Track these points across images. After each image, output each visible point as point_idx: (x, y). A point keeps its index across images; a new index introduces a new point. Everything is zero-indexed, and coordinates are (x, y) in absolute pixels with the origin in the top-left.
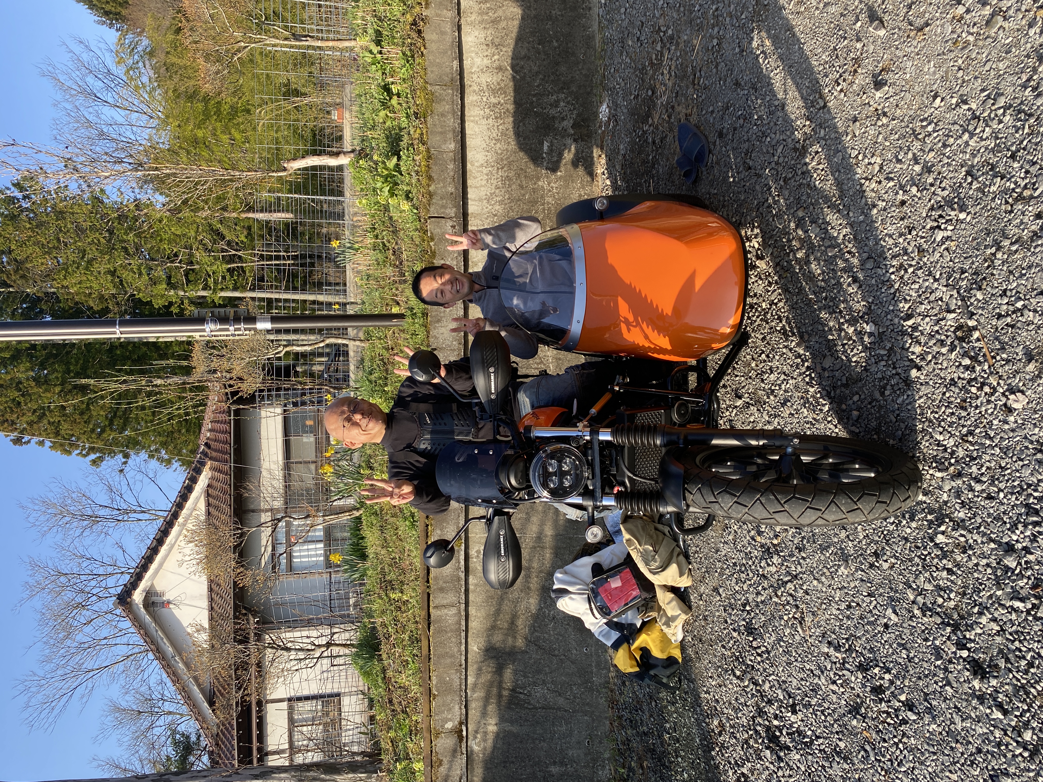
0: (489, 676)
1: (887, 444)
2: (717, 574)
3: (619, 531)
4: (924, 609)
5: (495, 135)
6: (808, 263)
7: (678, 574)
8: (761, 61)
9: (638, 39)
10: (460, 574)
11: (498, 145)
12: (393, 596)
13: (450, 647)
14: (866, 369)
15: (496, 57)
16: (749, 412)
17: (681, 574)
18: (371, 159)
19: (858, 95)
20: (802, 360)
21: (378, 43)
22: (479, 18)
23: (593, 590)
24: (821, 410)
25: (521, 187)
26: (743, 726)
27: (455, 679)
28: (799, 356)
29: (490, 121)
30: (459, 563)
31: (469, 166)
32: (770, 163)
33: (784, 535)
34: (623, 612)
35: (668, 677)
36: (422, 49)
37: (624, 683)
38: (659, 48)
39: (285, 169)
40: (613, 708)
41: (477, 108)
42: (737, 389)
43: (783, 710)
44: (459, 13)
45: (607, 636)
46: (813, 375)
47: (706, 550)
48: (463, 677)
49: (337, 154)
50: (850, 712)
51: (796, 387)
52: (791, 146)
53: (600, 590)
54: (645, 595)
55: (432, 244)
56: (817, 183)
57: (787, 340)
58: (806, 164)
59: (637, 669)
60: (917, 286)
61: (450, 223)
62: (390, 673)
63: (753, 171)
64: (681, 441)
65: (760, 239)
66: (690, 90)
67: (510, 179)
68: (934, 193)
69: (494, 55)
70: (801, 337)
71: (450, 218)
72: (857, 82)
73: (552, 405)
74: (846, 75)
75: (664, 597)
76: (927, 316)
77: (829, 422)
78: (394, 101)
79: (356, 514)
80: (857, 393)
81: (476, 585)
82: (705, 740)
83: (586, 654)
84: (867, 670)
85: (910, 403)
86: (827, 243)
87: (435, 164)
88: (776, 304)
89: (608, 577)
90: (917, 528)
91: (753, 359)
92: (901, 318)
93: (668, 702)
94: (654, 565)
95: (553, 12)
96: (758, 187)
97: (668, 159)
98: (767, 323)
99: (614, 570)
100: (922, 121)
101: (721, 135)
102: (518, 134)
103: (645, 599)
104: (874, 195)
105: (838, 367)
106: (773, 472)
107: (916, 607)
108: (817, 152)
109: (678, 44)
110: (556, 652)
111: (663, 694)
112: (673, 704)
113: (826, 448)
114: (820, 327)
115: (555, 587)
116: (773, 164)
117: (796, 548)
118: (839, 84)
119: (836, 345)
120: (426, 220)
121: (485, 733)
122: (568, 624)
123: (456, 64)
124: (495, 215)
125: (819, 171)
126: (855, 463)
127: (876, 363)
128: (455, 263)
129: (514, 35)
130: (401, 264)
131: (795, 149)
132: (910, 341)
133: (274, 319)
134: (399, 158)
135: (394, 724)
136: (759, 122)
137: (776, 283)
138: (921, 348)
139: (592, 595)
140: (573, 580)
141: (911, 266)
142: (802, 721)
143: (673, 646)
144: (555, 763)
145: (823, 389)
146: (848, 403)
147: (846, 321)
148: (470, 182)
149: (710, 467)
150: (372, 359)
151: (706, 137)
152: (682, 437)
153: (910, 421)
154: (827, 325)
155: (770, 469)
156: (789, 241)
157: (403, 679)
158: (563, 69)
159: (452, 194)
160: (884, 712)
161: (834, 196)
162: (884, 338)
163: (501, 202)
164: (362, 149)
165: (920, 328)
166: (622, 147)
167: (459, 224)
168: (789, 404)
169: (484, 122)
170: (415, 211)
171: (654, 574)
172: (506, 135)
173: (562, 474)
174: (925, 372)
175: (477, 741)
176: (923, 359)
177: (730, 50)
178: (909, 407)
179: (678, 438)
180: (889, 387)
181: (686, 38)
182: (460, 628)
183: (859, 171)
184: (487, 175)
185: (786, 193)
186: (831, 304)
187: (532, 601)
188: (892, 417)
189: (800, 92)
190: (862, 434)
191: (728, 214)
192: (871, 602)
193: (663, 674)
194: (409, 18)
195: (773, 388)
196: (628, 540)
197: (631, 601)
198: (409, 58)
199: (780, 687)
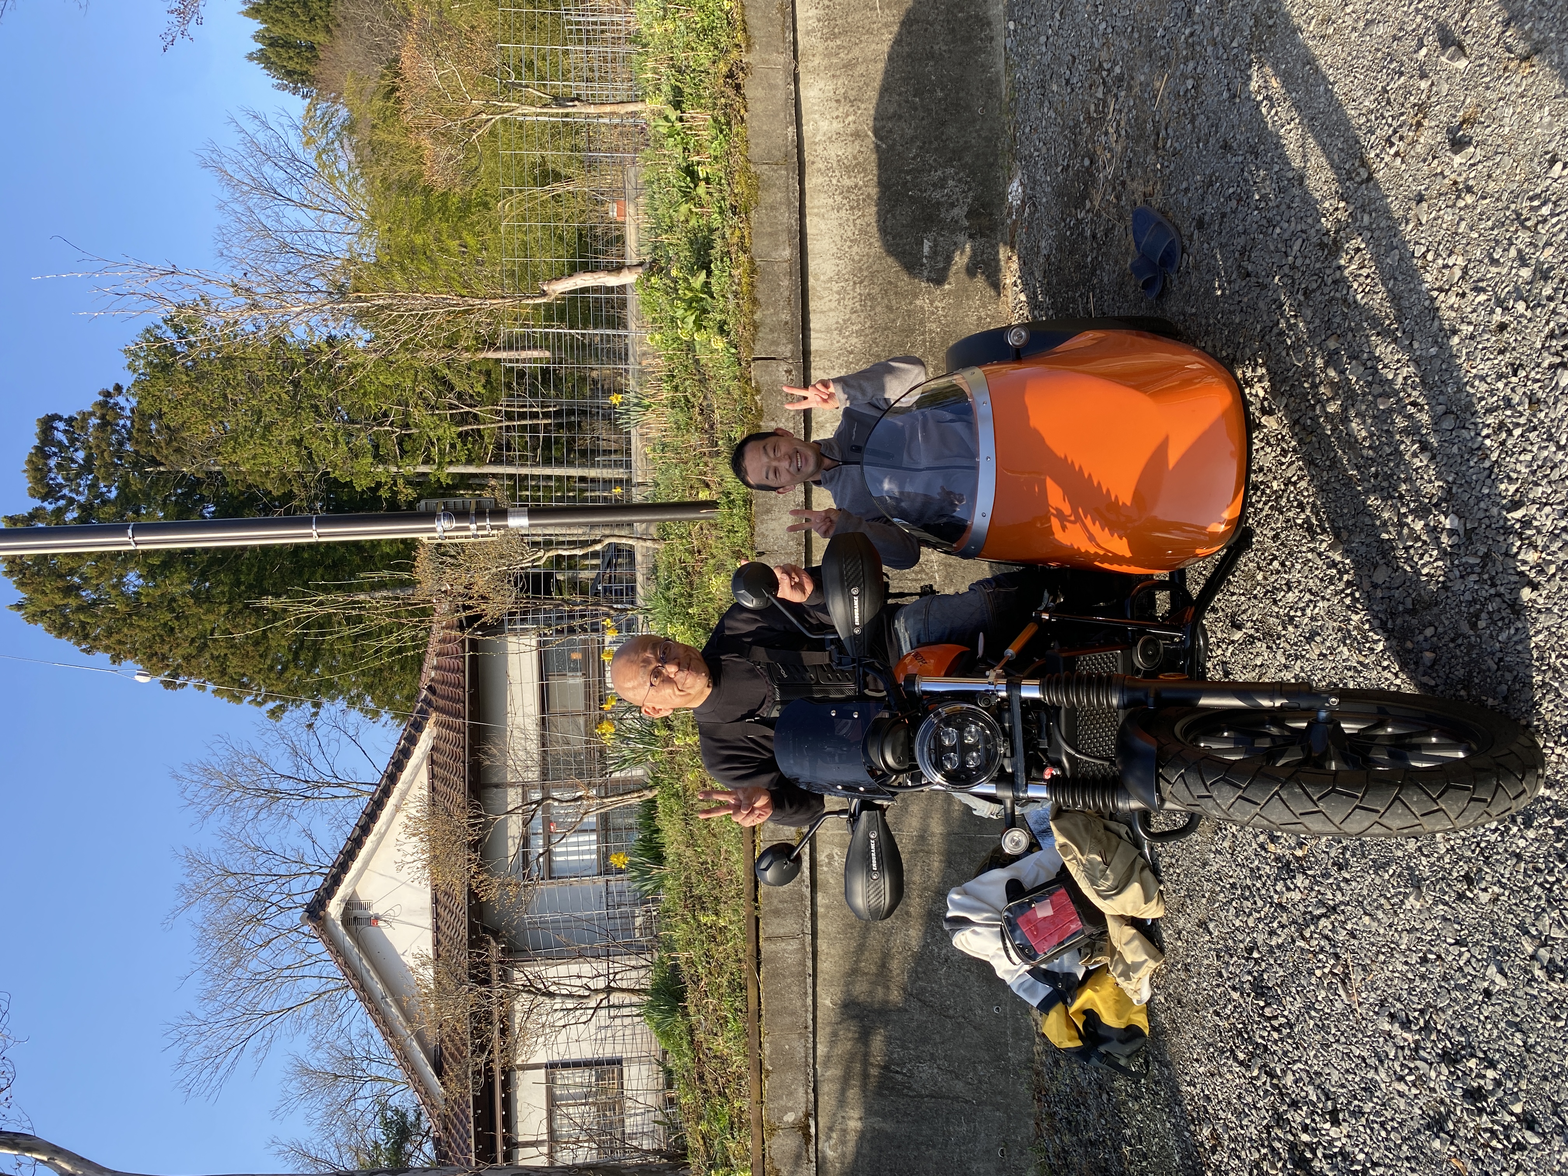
0: (849, 1045)
1: (1483, 704)
2: (1204, 901)
3: (1048, 832)
4: (1551, 969)
5: (850, 234)
6: (1346, 420)
7: (1142, 899)
8: (1264, 111)
9: (1068, 82)
10: (804, 889)
11: (855, 249)
12: (703, 920)
13: (791, 999)
14: (1445, 587)
15: (851, 118)
16: (1254, 651)
17: (1147, 900)
18: (668, 274)
19: (1425, 160)
20: (1339, 571)
21: (677, 105)
22: (826, 62)
23: (1008, 920)
24: (1371, 650)
25: (890, 308)
26: (1251, 1139)
27: (798, 1047)
28: (1334, 565)
29: (843, 213)
31: (811, 281)
32: (1280, 267)
33: (1314, 842)
34: (1055, 956)
35: (1128, 1057)
36: (742, 111)
37: (1057, 1063)
38: (1100, 95)
39: (544, 294)
40: (1039, 1100)
41: (822, 195)
42: (1233, 615)
43: (1317, 1119)
44: (795, 57)
45: (1030, 990)
46: (1357, 595)
47: (1187, 863)
48: (810, 1045)
49: (618, 268)
50: (1428, 1127)
51: (1330, 613)
52: (1315, 240)
53: (1020, 920)
54: (1090, 930)
55: (757, 398)
56: (1359, 297)
57: (1313, 539)
58: (1340, 268)
59: (1079, 1043)
60: (1529, 457)
61: (784, 367)
62: (700, 1036)
63: (1253, 279)
64: (1151, 700)
65: (1266, 384)
66: (1151, 158)
67: (873, 299)
69: (847, 115)
70: (1337, 536)
71: (785, 359)
72: (1422, 140)
73: (948, 641)
74: (1404, 131)
75: (1119, 934)
76: (1546, 504)
77: (1384, 668)
78: (701, 189)
79: (649, 795)
80: (1431, 624)
81: (827, 907)
82: (1189, 1157)
83: (996, 1016)
84: (1456, 1061)
85: (1521, 641)
86: (1377, 389)
87: (762, 281)
88: (1295, 484)
89: (1031, 901)
90: (1536, 839)
91: (1259, 568)
92: (1503, 507)
93: (1128, 1095)
94: (1104, 885)
95: (936, 47)
96: (1261, 305)
97: (1116, 262)
98: (1281, 513)
99: (1042, 891)
100: (1531, 199)
101: (1201, 225)
102: (884, 230)
103: (1089, 936)
104: (1454, 314)
105: (1398, 582)
106: (1297, 748)
107: (1537, 965)
108: (1358, 250)
109: (1130, 88)
110: (951, 1012)
111: (1120, 1083)
112: (1137, 1099)
113: (1381, 710)
114: (1368, 521)
115: (949, 915)
116: (1286, 269)
117: (1334, 864)
118: (1392, 145)
119: (1393, 549)
120: (748, 363)
121: (844, 1131)
122: (969, 970)
123: (791, 130)
124: (851, 352)
125: (1361, 280)
126: (1430, 736)
127: (1462, 577)
128: (791, 425)
129: (877, 84)
130: (712, 427)
131: (1322, 246)
132: (1518, 543)
133: (531, 512)
134: (709, 274)
135: (706, 1111)
136: (1263, 205)
137: (1295, 450)
138: (1537, 555)
139: (1006, 928)
140: (977, 904)
141: (1517, 425)
142: (1349, 1136)
143: (1135, 1009)
145: (1375, 617)
146: (1415, 639)
147: (1411, 511)
148: (813, 305)
149: (1197, 740)
150: (670, 567)
151: (1177, 228)
152: (1152, 695)
153: (1521, 669)
154: (1379, 517)
155: (1293, 744)
156: (1314, 386)
157: (720, 1045)
158: (951, 130)
159: (787, 323)
160: (1486, 1130)
161: (1387, 316)
162: (1474, 538)
163: (859, 333)
164: (654, 261)
165: (1535, 523)
166: (1043, 244)
167: (797, 368)
168: (1318, 639)
169: (834, 215)
170: (733, 351)
171: (1105, 898)
172: (866, 233)
173: (964, 750)
174: (1545, 592)
175: (832, 1142)
176: (1541, 572)
177: (1214, 95)
178: (1519, 648)
179: (1146, 696)
180: (1484, 615)
181: (1142, 78)
182: (804, 971)
183: (1428, 277)
184: (838, 293)
185: (1309, 313)
186: (1385, 484)
187: (912, 933)
188: (1490, 662)
189: (1328, 157)
190: (1440, 688)
191: (1214, 346)
192: (1460, 955)
193: (1120, 1053)
194: (723, 68)
195: (1292, 613)
196: (1062, 846)
197: (1069, 938)
198: (723, 126)
199: (1311, 1082)
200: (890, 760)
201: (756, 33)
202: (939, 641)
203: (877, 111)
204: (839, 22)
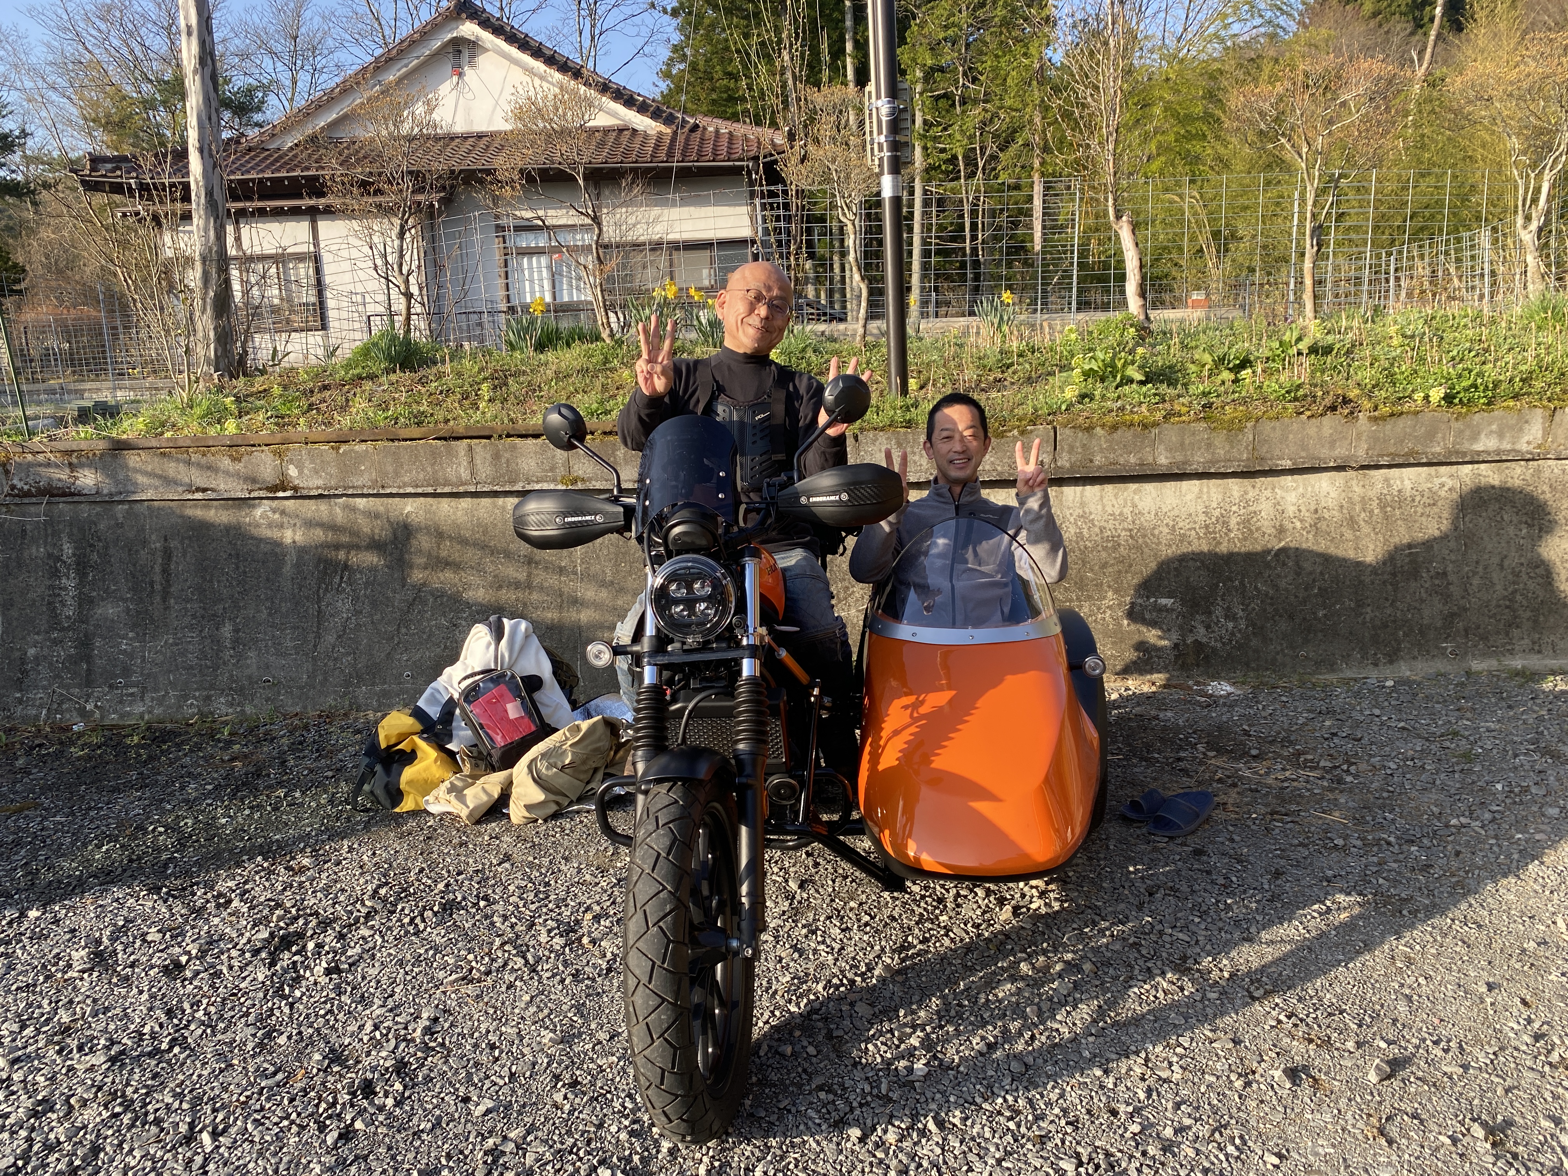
0: (367, 530)
1: (745, 1096)
2: (531, 859)
3: (589, 716)
4: (495, 1153)
5: (1181, 525)
6: (1013, 979)
7: (528, 802)
8: (1316, 907)
9: (1335, 734)
10: (521, 484)
11: (1166, 530)
12: (485, 387)
13: (411, 471)
14: (855, 1064)
15: (1298, 525)
16: (779, 900)
17: (528, 807)
18: (1138, 344)
19: (1275, 1045)
20: (863, 974)
21: (1313, 350)
22: (1356, 498)
23: (503, 675)
24: (790, 1001)
25: (1104, 566)
26: (303, 900)
27: (362, 480)
28: (870, 968)
30: (537, 482)
31: (1133, 486)
32: (1161, 922)
33: (597, 952)
34: (470, 723)
35: (372, 792)
36: (1308, 413)
37: (359, 732)
38: (1322, 764)
39: (1118, 217)
40: (320, 717)
41: (1220, 497)
43: (330, 956)
44: (1363, 467)
45: (433, 700)
46: (842, 989)
47: (566, 843)
48: (365, 491)
49: (1143, 295)
50: (332, 1050)
51: (822, 966)
52: (1189, 952)
53: (503, 687)
54: (496, 755)
55: (1015, 432)
56: (1136, 990)
57: (894, 951)
58: (1163, 974)
59: (383, 745)
60: (988, 1135)
62: (367, 386)
63: (1147, 899)
64: (744, 780)
65: (1043, 910)
66: (1263, 810)
67: (1115, 549)
68: (1131, 1157)
69: (1301, 521)
70: (899, 972)
71: (1055, 460)
72: (1295, 1043)
74: (1303, 1028)
75: (493, 783)
76: (943, 1150)
77: (772, 1012)
78: (1227, 375)
79: (605, 335)
80: (819, 1052)
81: (504, 508)
82: (279, 847)
83: (401, 675)
84: (398, 1074)
85: (808, 1128)
86: (1045, 1006)
87: (1135, 436)
88: (947, 935)
89: (522, 698)
90: (618, 1140)
91: (861, 904)
92: (937, 1113)
93: (333, 794)
94: (542, 766)
95: (1369, 610)
96: (1122, 906)
97: (1155, 779)
98: (917, 923)
99: (533, 709)
100: (1241, 1137)
101: (1198, 853)
102: (1183, 559)
103: (489, 754)
104: (1123, 1071)
105: (858, 1024)
106: (702, 919)
107: (498, 1141)
108: (1182, 989)
109: (1332, 790)
110: (403, 630)
111: (344, 787)
112: (331, 802)
113: (735, 1005)
114: (916, 998)
115: (505, 620)
116: (1160, 927)
118: (1289, 1017)
119: (890, 1020)
120: (1051, 422)
121: (281, 526)
122: (446, 647)
123: (1287, 464)
125: (1153, 992)
126: (714, 1046)
127: (867, 1078)
129: (1333, 551)
130: (983, 390)
131: (1184, 958)
132: (903, 1126)
133: (896, 201)
134: (1142, 383)
135: (292, 393)
136: (1221, 906)
137: (979, 935)
138: (893, 1142)
139: (494, 674)
140: (517, 647)
141: (1019, 1126)
142: (316, 983)
143: (419, 799)
144: (236, 631)
145: (822, 1003)
146: (803, 1039)
147: (928, 1035)
148: (1109, 488)
149: (705, 826)
151: (1193, 833)
152: (750, 781)
153: (782, 1128)
154: (920, 1008)
155: (706, 915)
156: (1044, 952)
157: (359, 404)
158: (1284, 625)
159: (1092, 461)
160: (335, 1099)
161: (1118, 1014)
162: (906, 1089)
163: (1080, 536)
164: (1151, 332)
165: (924, 1141)
166: (1169, 714)
168: (796, 955)
169: (1201, 509)
170: (1064, 407)
171: (529, 767)
172: (1181, 541)
173: (690, 603)
174: (857, 1148)
175: (270, 514)
176: (877, 1146)
177: (1329, 863)
178: (802, 1127)
179: (748, 776)
180: (831, 1097)
181: (1342, 801)
182: (439, 485)
183: (1159, 1049)
184: (1121, 514)
185: (1117, 947)
186: (953, 1013)
187: (481, 592)
188: (786, 1102)
189: (1272, 963)
190: (757, 1061)
192: (500, 1077)
193: (376, 785)
194: (1353, 394)
195: (819, 933)
196: (578, 728)
197: (487, 734)
198: (1293, 394)
199: (364, 951)
200: (677, 530)
201: (1388, 427)
202: (787, 592)
203: (1304, 550)
204: (1397, 512)
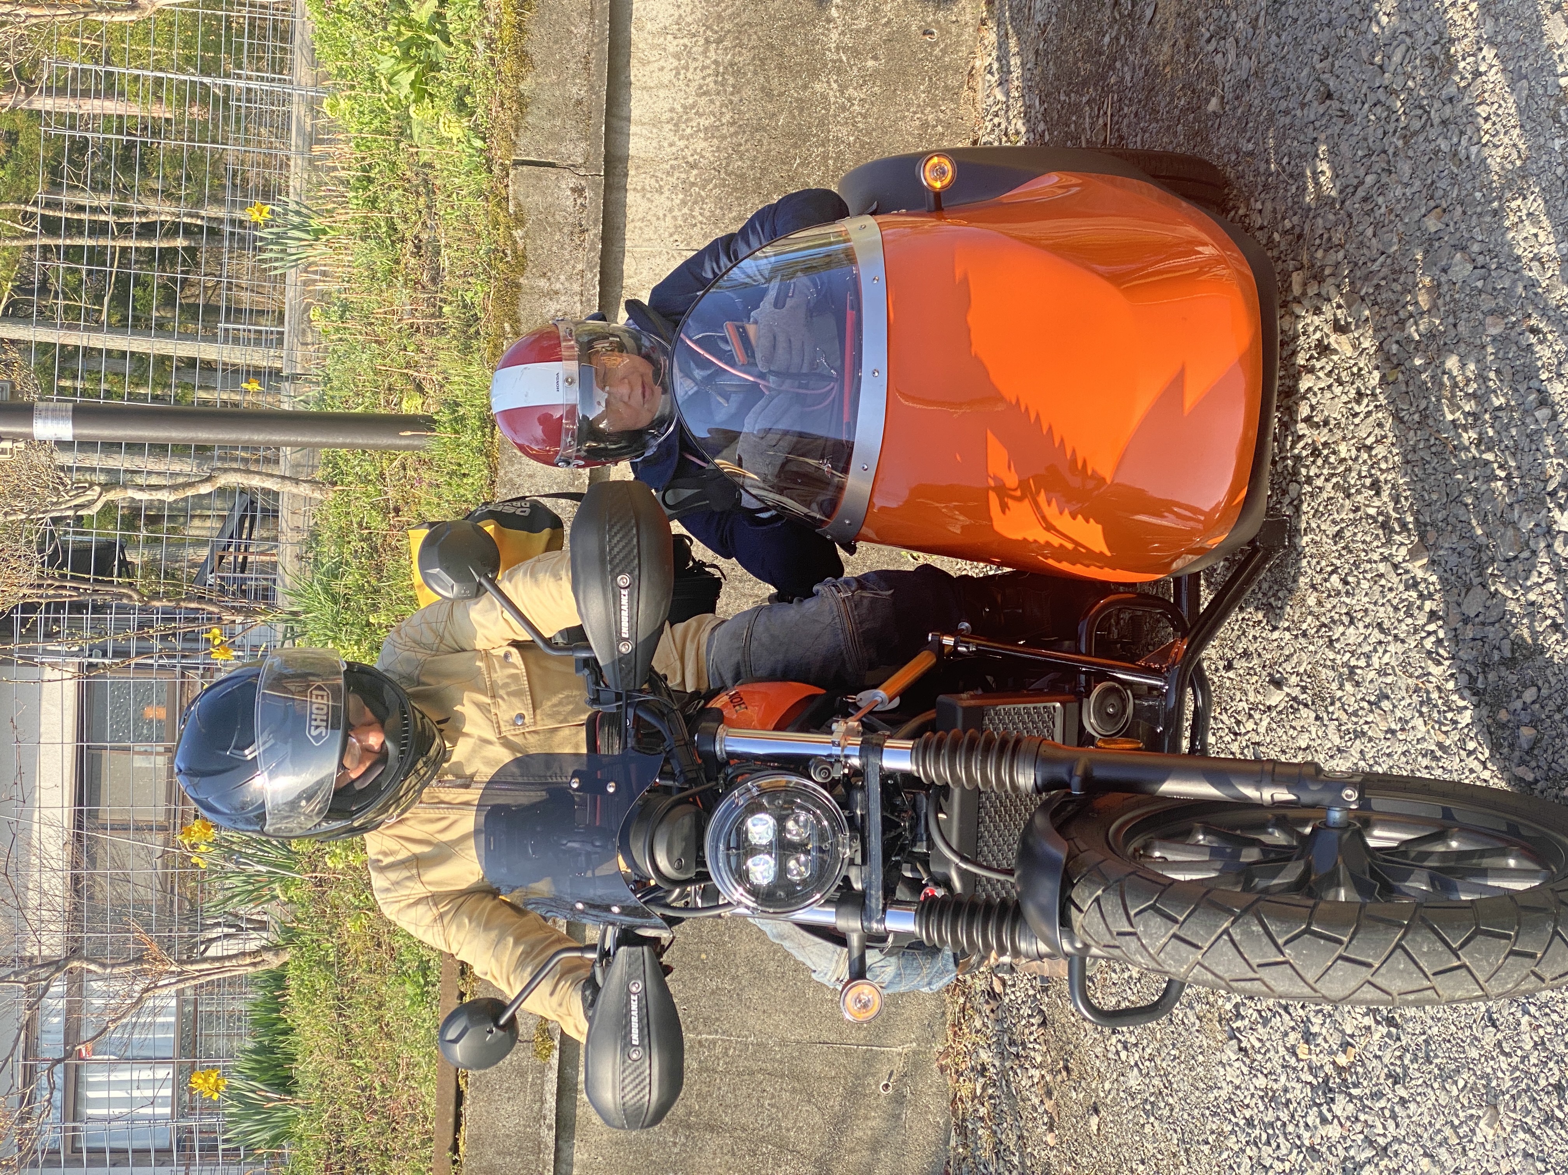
10: (544, 1131)
16: (1297, 724)
20: (1421, 596)
24: (1455, 722)
25: (768, 93)
28: (1413, 584)
30: (543, 1102)
33: (1363, 1041)
46: (1442, 634)
51: (1405, 664)
55: (518, 233)
57: (1389, 541)
61: (569, 181)
63: (1335, 104)
64: (1077, 781)
67: (738, 73)
70: (1422, 537)
71: (572, 168)
73: (784, 677)
77: (1470, 753)
79: (273, 962)
87: (540, 22)
88: (1370, 448)
91: (1313, 586)
97: (1144, 51)
98: (1349, 496)
105: (1494, 614)
106: (1297, 864)
113: (1448, 814)
117: (1389, 1076)
120: (504, 168)
126: (1504, 853)
130: (434, 280)
133: (81, 414)
137: (1374, 394)
145: (1461, 670)
146: (1512, 707)
149: (1148, 846)
150: (342, 536)
152: (1080, 772)
155: (1294, 856)
159: (579, 102)
163: (710, 132)
167: (594, 186)
168: (1386, 705)
170: (478, 143)
173: (785, 849)
179: (1072, 773)
184: (677, 56)
190: (1541, 785)
191: (1274, 211)
195: (1353, 662)
200: (663, 863)
202: (772, 677)
